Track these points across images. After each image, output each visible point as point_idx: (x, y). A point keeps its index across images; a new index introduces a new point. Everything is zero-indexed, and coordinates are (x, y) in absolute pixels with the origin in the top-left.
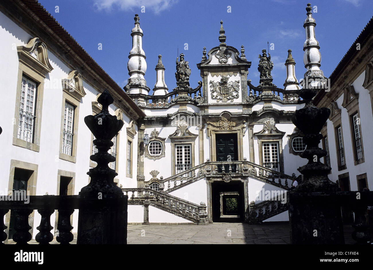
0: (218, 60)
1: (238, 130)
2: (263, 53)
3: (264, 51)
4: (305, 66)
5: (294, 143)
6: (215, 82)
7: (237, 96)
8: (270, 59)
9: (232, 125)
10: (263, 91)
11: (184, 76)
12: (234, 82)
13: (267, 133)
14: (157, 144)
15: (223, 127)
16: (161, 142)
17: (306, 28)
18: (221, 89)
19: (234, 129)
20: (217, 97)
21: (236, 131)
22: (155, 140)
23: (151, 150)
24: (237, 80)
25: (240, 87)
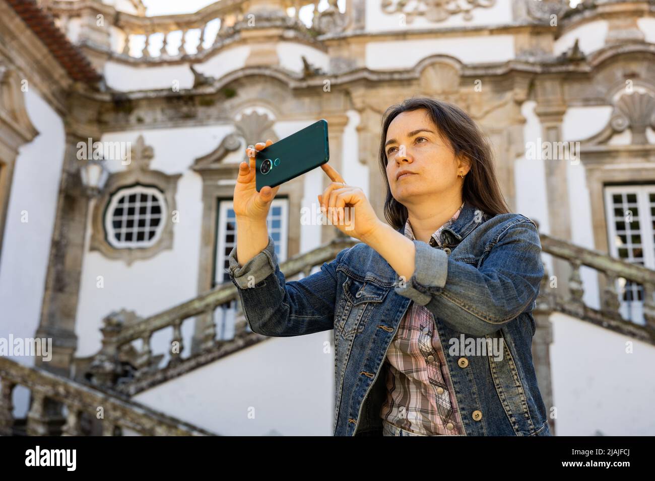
13: (625, 140)
14: (144, 198)
16: (162, 191)
22: (138, 184)
23: (117, 225)
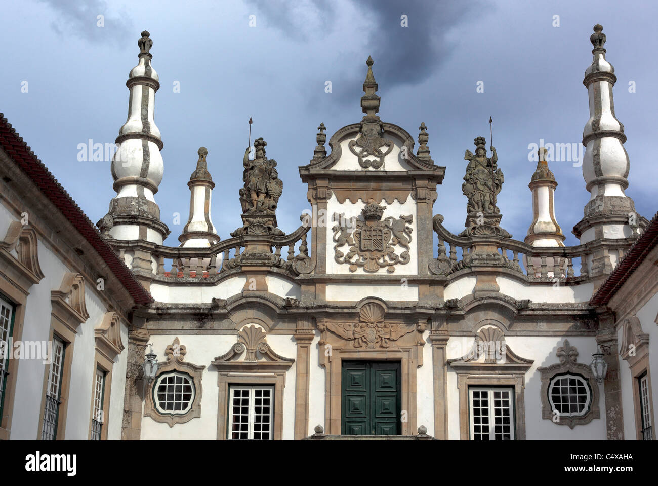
0: (356, 158)
1: (405, 350)
2: (475, 147)
3: (480, 142)
4: (585, 184)
5: (555, 391)
6: (347, 216)
7: (405, 259)
8: (495, 162)
9: (388, 337)
10: (475, 246)
11: (262, 197)
12: (397, 218)
13: (482, 360)
15: (362, 339)
16: (192, 378)
17: (592, 86)
18: (362, 237)
19: (393, 346)
20: (350, 258)
21: (399, 352)
22: (175, 371)
23: (161, 397)
24: (406, 214)
25: (414, 235)
